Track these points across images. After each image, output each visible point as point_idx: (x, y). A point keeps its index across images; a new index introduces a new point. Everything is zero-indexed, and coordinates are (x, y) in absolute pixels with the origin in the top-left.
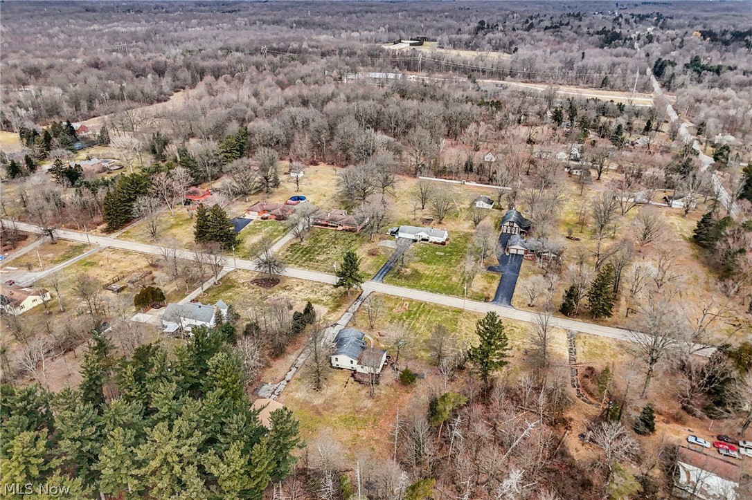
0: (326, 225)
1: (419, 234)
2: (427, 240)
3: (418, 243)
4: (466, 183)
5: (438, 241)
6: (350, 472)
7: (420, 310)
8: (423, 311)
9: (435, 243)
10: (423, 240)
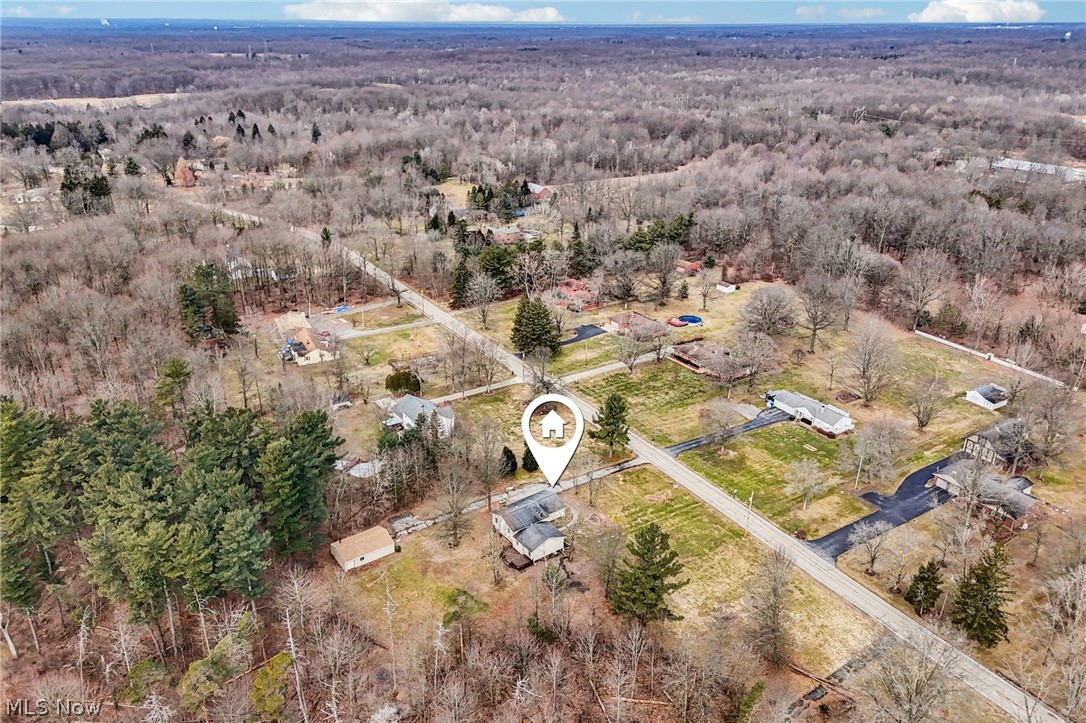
0: (687, 362)
1: (799, 409)
2: (809, 423)
3: (794, 422)
4: (993, 359)
5: (825, 430)
6: (382, 649)
7: (685, 510)
8: (687, 513)
9: (820, 431)
10: (804, 420)
